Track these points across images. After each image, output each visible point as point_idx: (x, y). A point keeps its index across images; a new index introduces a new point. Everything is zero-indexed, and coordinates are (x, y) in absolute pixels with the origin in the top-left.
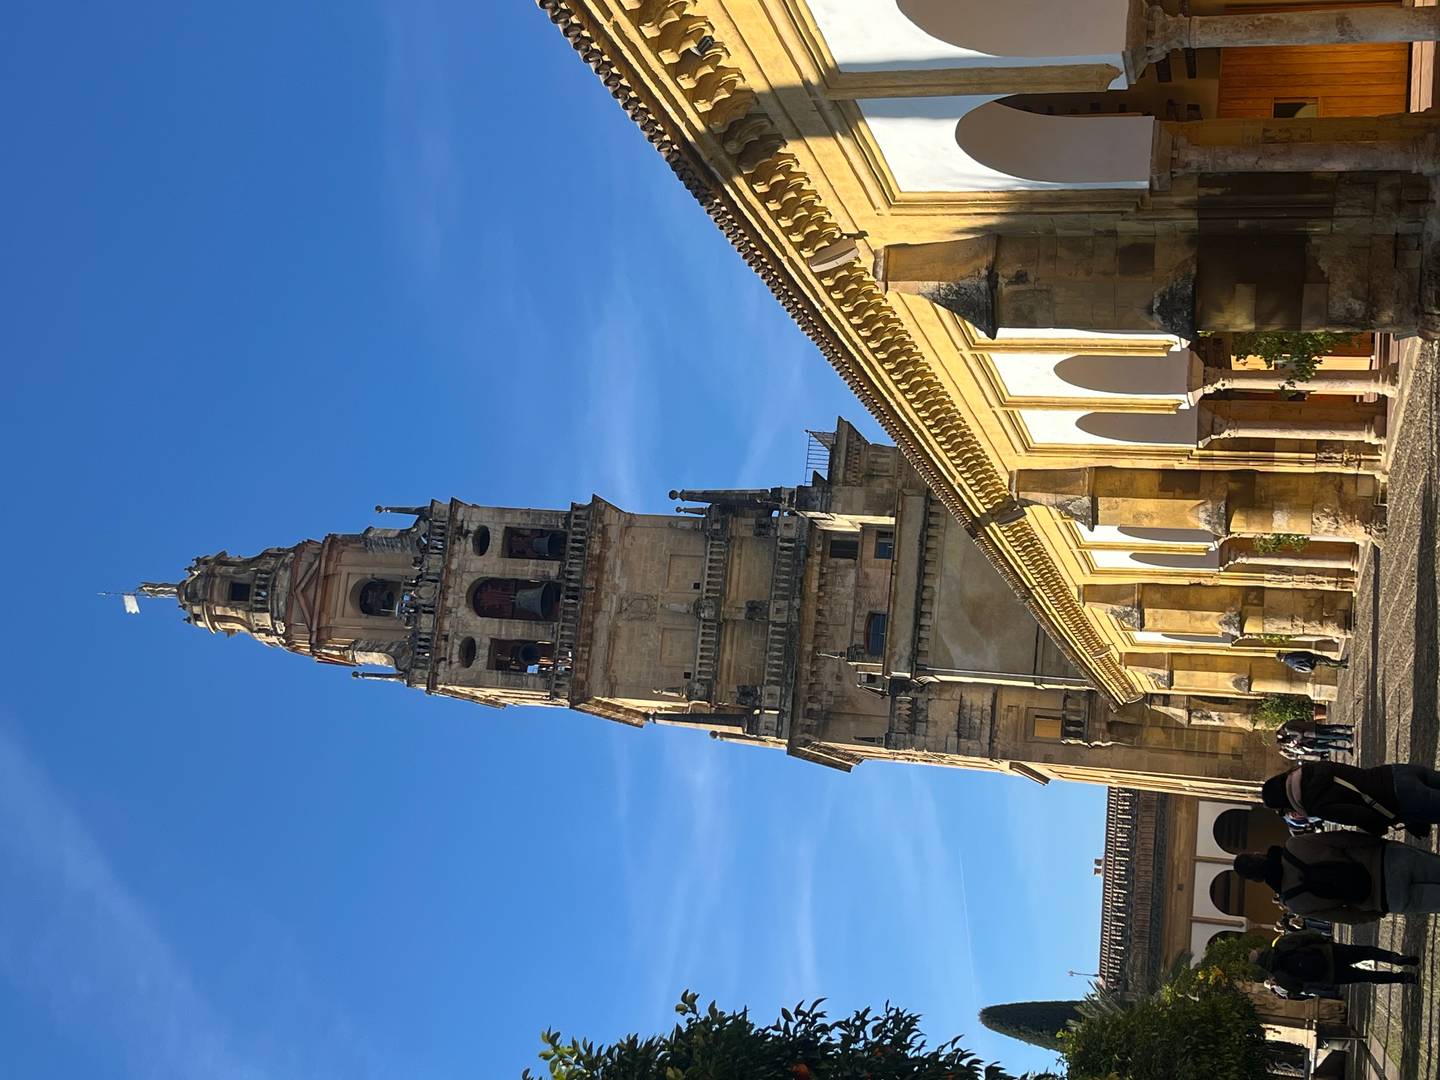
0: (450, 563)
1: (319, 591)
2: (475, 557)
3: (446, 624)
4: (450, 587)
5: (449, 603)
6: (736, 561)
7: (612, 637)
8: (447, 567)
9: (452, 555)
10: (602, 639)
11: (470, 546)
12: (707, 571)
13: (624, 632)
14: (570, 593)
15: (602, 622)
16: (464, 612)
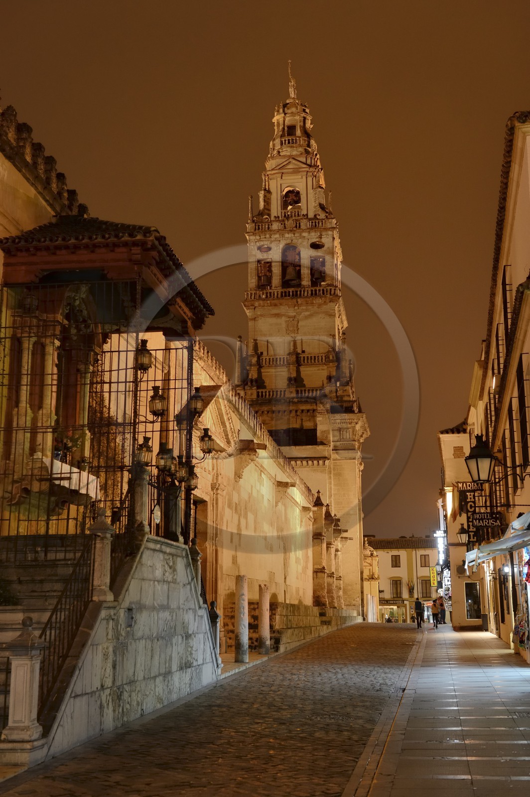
0: (305, 232)
1: (291, 170)
2: (309, 243)
3: (277, 236)
4: (294, 234)
5: (287, 235)
6: (316, 368)
7: (277, 315)
8: (303, 231)
9: (309, 232)
10: (275, 311)
11: (314, 240)
12: (309, 356)
13: (279, 321)
14: (294, 293)
15: (283, 309)
16: (283, 243)
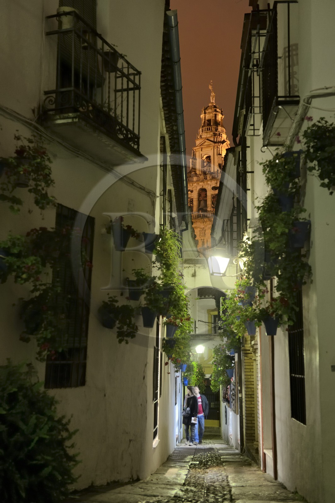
1: (206, 146)
2: (211, 187)
3: (196, 184)
4: (204, 183)
5: (200, 184)
8: (208, 181)
9: (211, 181)
11: (214, 185)
14: (203, 215)
15: (198, 224)
16: (199, 188)
